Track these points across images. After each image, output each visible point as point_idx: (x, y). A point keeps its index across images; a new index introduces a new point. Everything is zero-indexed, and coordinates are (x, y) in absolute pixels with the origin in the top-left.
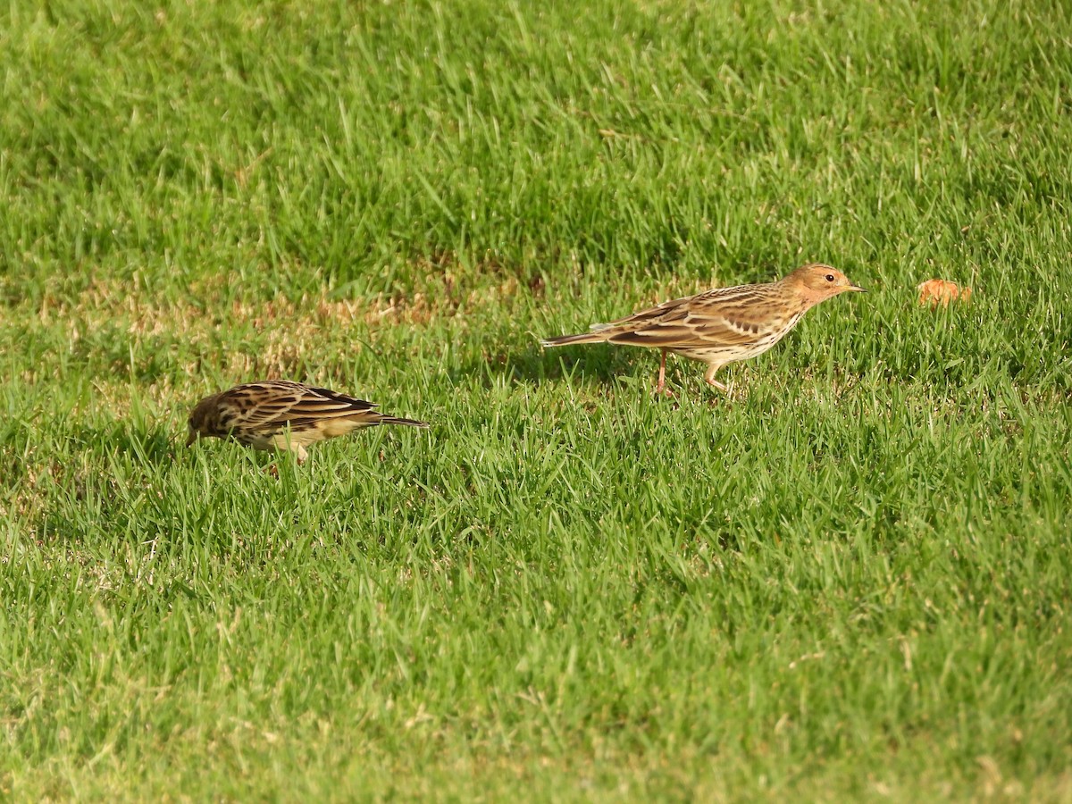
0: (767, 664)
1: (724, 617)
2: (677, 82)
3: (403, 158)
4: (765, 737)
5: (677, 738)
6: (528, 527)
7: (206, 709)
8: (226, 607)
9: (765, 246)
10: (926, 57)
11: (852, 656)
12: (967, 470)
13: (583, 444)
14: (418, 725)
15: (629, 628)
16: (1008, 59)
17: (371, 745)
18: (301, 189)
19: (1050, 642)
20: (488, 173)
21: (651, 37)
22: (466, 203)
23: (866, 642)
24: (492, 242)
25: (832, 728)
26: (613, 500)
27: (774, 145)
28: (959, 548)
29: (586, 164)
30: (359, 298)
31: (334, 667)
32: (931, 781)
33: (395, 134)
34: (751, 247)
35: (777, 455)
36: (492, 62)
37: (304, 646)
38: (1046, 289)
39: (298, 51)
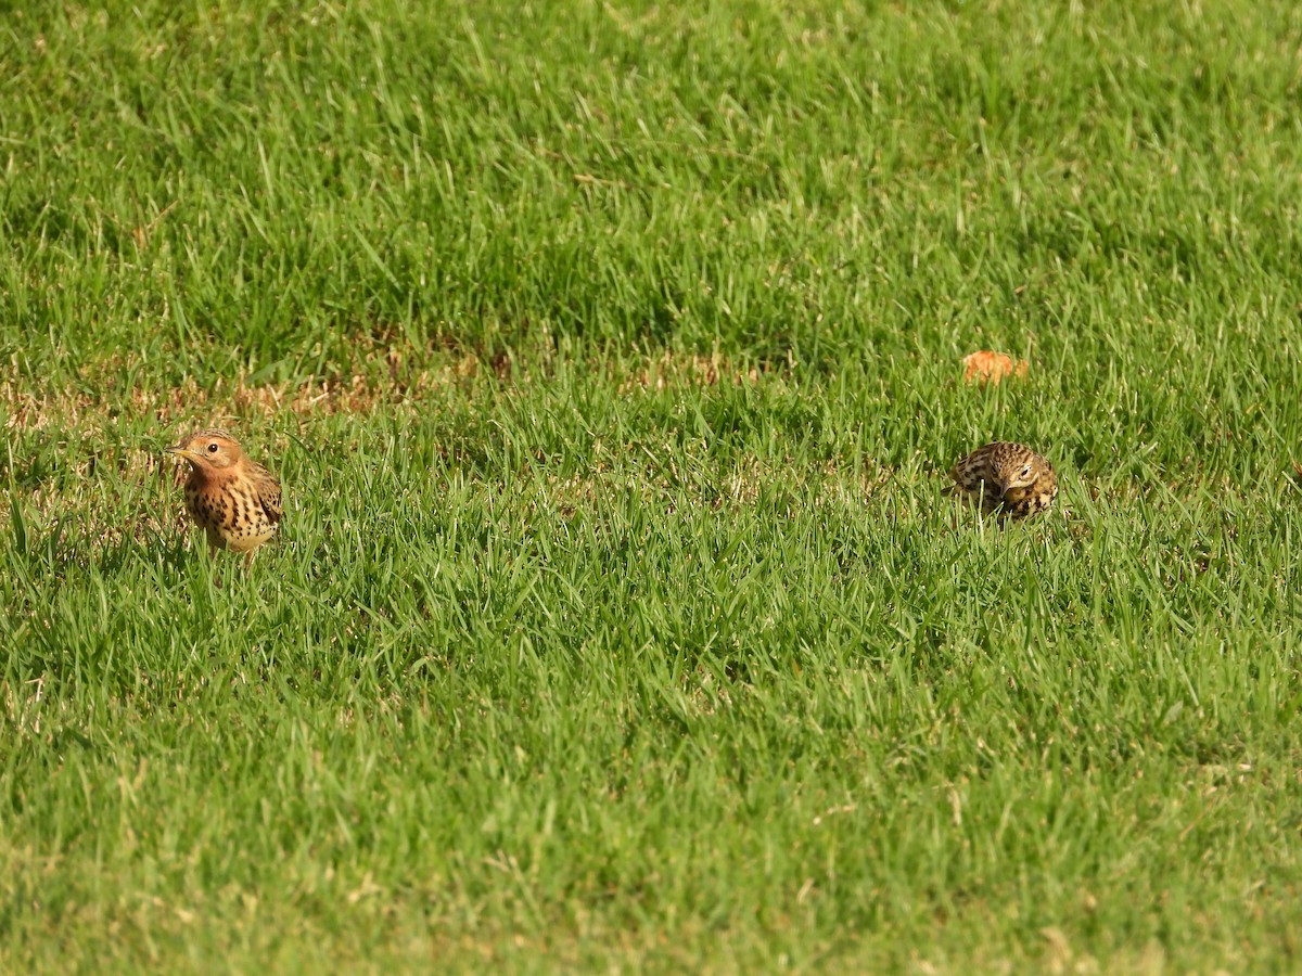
0: (786, 820)
1: (734, 763)
2: (668, 115)
3: (337, 212)
4: (786, 908)
5: (678, 910)
6: (495, 657)
7: (106, 883)
8: (128, 758)
9: (777, 313)
10: (969, 82)
11: (889, 809)
12: (1025, 581)
13: (560, 556)
14: (363, 899)
15: (618, 778)
16: (1069, 83)
17: (308, 924)
18: (213, 251)
19: (1129, 788)
20: (440, 228)
21: (636, 61)
22: (414, 265)
23: (907, 792)
24: (446, 313)
25: (867, 896)
26: (597, 624)
27: (786, 191)
28: (1017, 676)
29: (559, 216)
30: (285, 382)
31: (261, 830)
32: (987, 957)
33: (326, 183)
34: (759, 315)
35: (795, 566)
36: (443, 94)
37: (225, 804)
38: (1119, 361)
39: (208, 84)
